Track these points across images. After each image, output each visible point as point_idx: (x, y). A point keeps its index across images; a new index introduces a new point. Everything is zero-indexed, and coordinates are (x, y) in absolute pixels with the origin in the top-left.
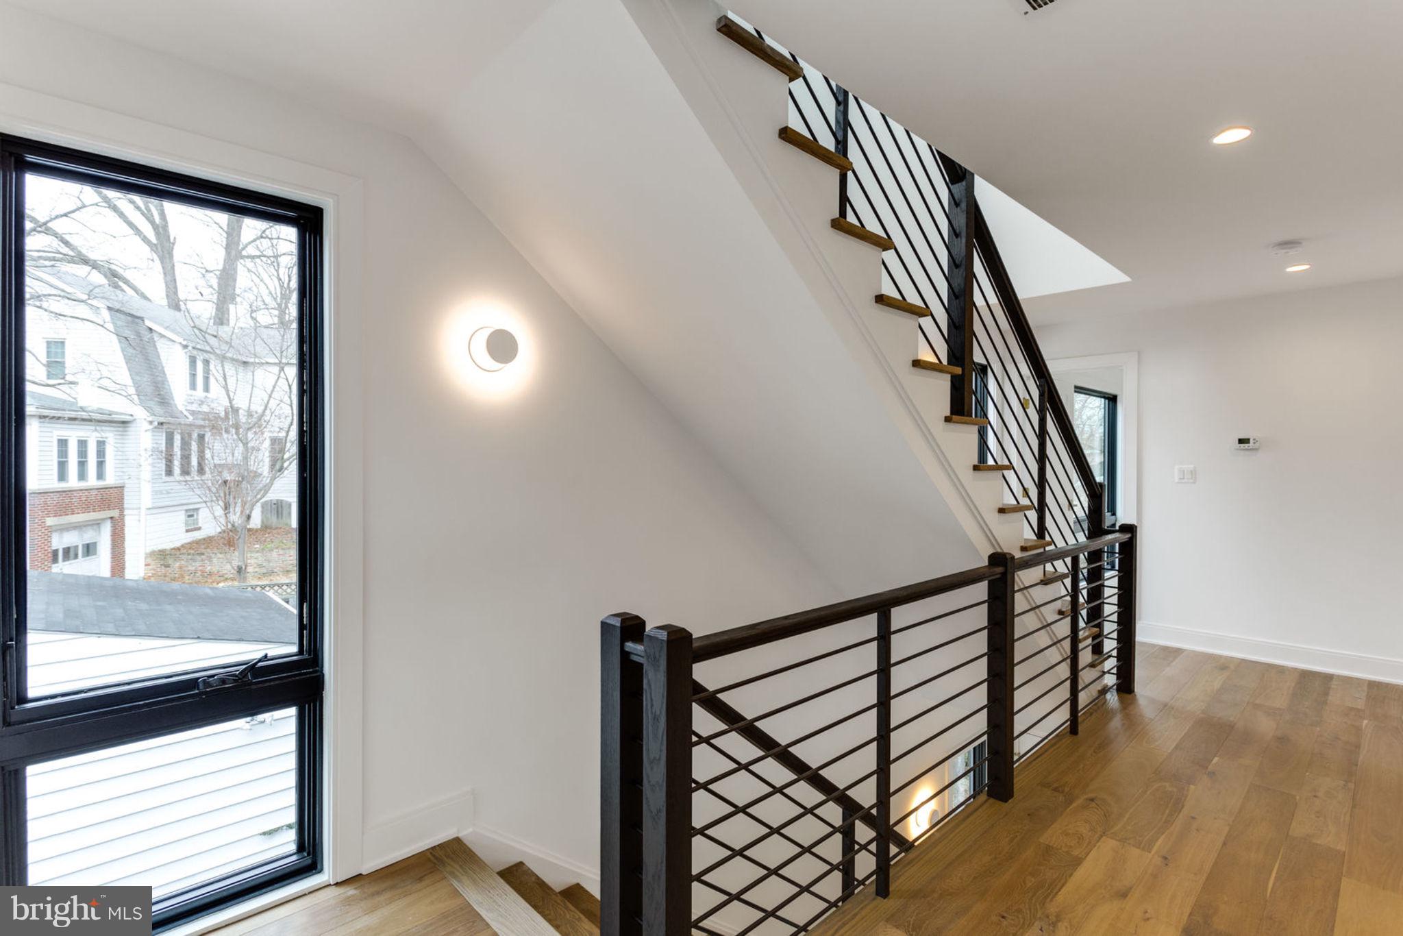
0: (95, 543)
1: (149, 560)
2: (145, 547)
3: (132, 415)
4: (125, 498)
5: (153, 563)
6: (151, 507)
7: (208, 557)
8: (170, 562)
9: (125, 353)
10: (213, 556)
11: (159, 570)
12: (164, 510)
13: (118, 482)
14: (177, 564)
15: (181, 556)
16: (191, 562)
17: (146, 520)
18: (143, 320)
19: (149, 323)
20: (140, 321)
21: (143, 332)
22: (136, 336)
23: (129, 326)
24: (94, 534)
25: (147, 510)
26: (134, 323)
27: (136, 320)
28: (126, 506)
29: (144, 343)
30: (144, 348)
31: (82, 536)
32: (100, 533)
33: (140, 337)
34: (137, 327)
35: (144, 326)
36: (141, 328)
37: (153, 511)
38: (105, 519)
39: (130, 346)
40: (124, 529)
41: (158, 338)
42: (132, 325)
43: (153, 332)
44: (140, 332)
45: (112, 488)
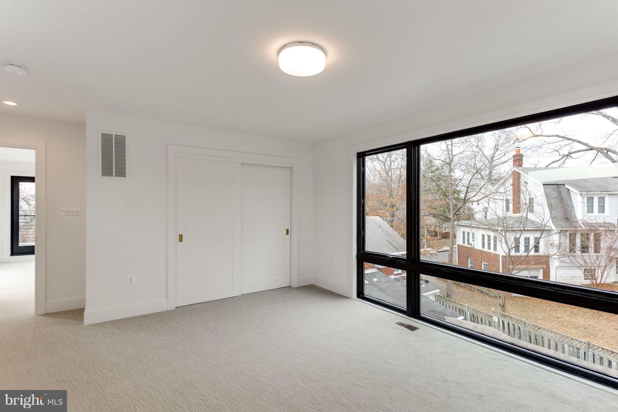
3: (551, 227)
4: (550, 261)
6: (558, 266)
9: (548, 202)
12: (568, 268)
13: (546, 254)
17: (556, 271)
18: (565, 185)
19: (567, 186)
20: (562, 186)
21: (563, 191)
22: (558, 193)
23: (554, 190)
24: (536, 273)
25: (556, 267)
26: (558, 188)
27: (560, 186)
28: (550, 264)
29: (562, 195)
30: (562, 198)
31: (530, 273)
32: (539, 273)
33: (560, 193)
34: (559, 189)
35: (565, 188)
36: (562, 189)
37: (560, 268)
38: (540, 268)
39: (553, 199)
40: (549, 273)
41: (571, 192)
42: (556, 189)
43: (569, 190)
44: (561, 191)
45: (542, 256)
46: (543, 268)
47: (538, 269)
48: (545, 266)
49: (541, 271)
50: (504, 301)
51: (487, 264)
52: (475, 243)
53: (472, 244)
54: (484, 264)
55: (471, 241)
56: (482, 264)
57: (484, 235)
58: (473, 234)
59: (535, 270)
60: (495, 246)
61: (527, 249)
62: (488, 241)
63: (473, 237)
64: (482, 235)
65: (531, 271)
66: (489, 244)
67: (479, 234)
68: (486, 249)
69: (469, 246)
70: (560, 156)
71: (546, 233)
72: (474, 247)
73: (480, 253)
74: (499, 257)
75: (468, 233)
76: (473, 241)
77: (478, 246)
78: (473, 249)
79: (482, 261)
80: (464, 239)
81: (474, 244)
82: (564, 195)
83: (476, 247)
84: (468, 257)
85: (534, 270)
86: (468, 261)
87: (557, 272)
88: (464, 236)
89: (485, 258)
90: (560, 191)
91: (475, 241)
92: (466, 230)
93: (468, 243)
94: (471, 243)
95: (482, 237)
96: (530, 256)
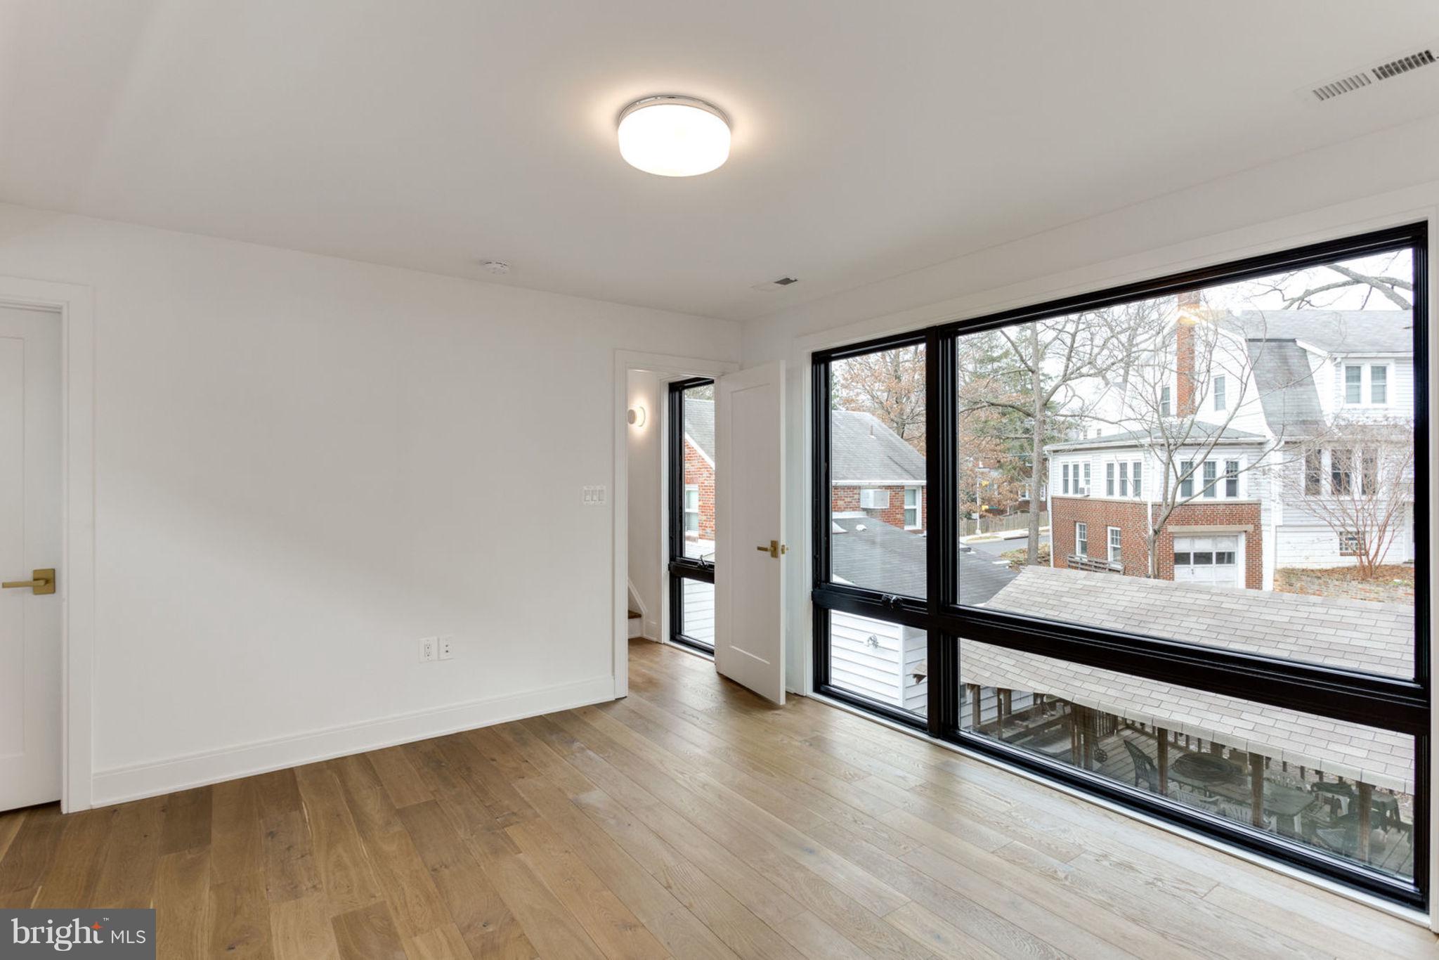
0: (1234, 553)
1: (1277, 577)
2: (1276, 562)
3: (1264, 436)
4: (1262, 515)
5: (1280, 579)
6: (1282, 524)
7: (1324, 582)
8: (1293, 580)
9: (1258, 379)
10: (1330, 581)
11: (1284, 586)
12: (1303, 529)
13: (1253, 499)
14: (1299, 585)
15: (1302, 576)
16: (1310, 584)
17: (1276, 537)
18: (1295, 342)
19: (1300, 343)
20: (1290, 343)
21: (1292, 354)
22: (1280, 359)
23: (1273, 354)
24: (1231, 545)
25: (1276, 527)
26: (1280, 347)
27: (1284, 344)
28: (1262, 522)
29: (1290, 364)
30: (1288, 369)
31: (1216, 545)
32: (1237, 546)
33: (1284, 360)
34: (1283, 350)
35: (1296, 348)
36: (1290, 350)
37: (1287, 529)
38: (1240, 532)
39: (1268, 371)
40: (1261, 544)
41: (1310, 357)
42: (1276, 350)
43: (1305, 351)
44: (1288, 354)
45: (1244, 504)
46: (1246, 532)
47: (1235, 536)
48: (1250, 528)
49: (1242, 541)
50: (1158, 569)
51: (1119, 529)
52: (1090, 486)
53: (1083, 489)
54: (1112, 531)
55: (1082, 484)
56: (1106, 532)
57: (1110, 464)
58: (1087, 466)
59: (1228, 536)
60: (1137, 483)
61: (1209, 490)
62: (1121, 477)
63: (1087, 474)
64: (1108, 465)
65: (1219, 539)
66: (1123, 483)
67: (1099, 462)
68: (1117, 496)
69: (1079, 496)
70: (1285, 301)
71: (1253, 450)
72: (1088, 496)
73: (1104, 507)
74: (1146, 510)
75: (1076, 467)
76: (1088, 482)
77: (1097, 490)
78: (1086, 501)
79: (1107, 526)
80: (1066, 482)
81: (1089, 489)
82: (1294, 363)
83: (1093, 496)
84: (1075, 522)
85: (1225, 538)
86: (1075, 532)
87: (1278, 539)
88: (1066, 474)
89: (1115, 517)
90: (1286, 356)
91: (1091, 481)
92: (1071, 460)
93: (1076, 490)
94: (1081, 488)
95: (1108, 469)
96: (1217, 505)
